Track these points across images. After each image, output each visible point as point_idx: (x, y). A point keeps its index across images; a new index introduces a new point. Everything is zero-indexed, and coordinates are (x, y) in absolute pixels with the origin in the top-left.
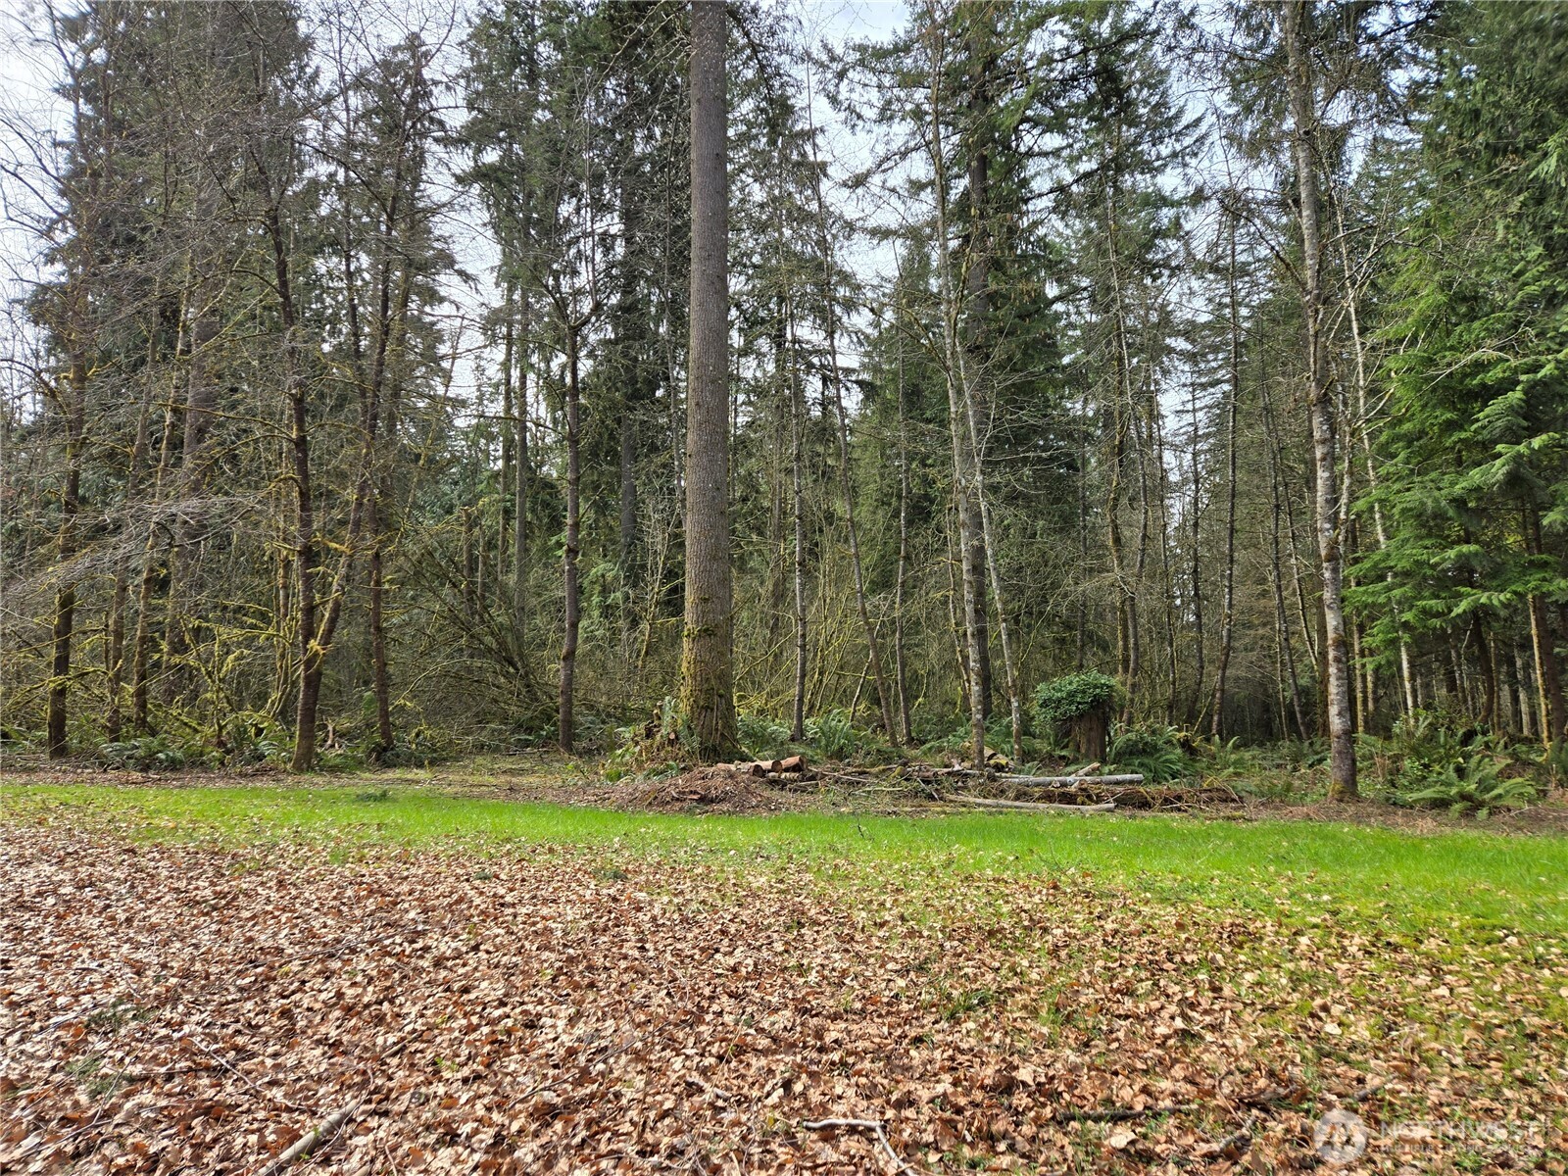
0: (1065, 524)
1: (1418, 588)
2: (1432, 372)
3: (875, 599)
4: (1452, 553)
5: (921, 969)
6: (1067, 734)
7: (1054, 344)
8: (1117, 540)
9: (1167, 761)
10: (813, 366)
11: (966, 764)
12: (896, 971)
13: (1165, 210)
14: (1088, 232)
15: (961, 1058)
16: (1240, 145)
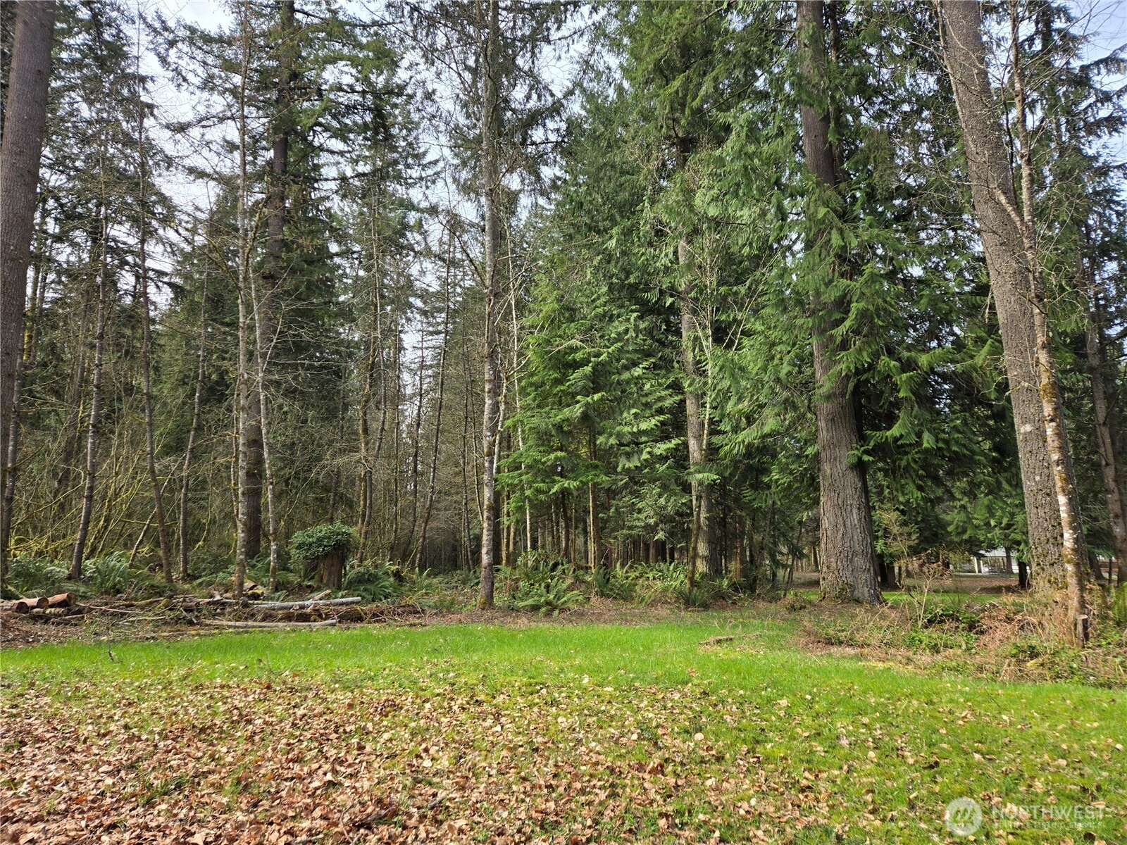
0: (330, 415)
1: (535, 475)
2: (549, 348)
3: (166, 460)
4: (552, 456)
5: (132, 767)
6: (315, 569)
7: (333, 286)
8: (366, 430)
9: (383, 586)
10: (127, 263)
11: (228, 595)
12: (107, 773)
13: (413, 213)
14: (361, 214)
15: (147, 835)
16: (458, 185)
